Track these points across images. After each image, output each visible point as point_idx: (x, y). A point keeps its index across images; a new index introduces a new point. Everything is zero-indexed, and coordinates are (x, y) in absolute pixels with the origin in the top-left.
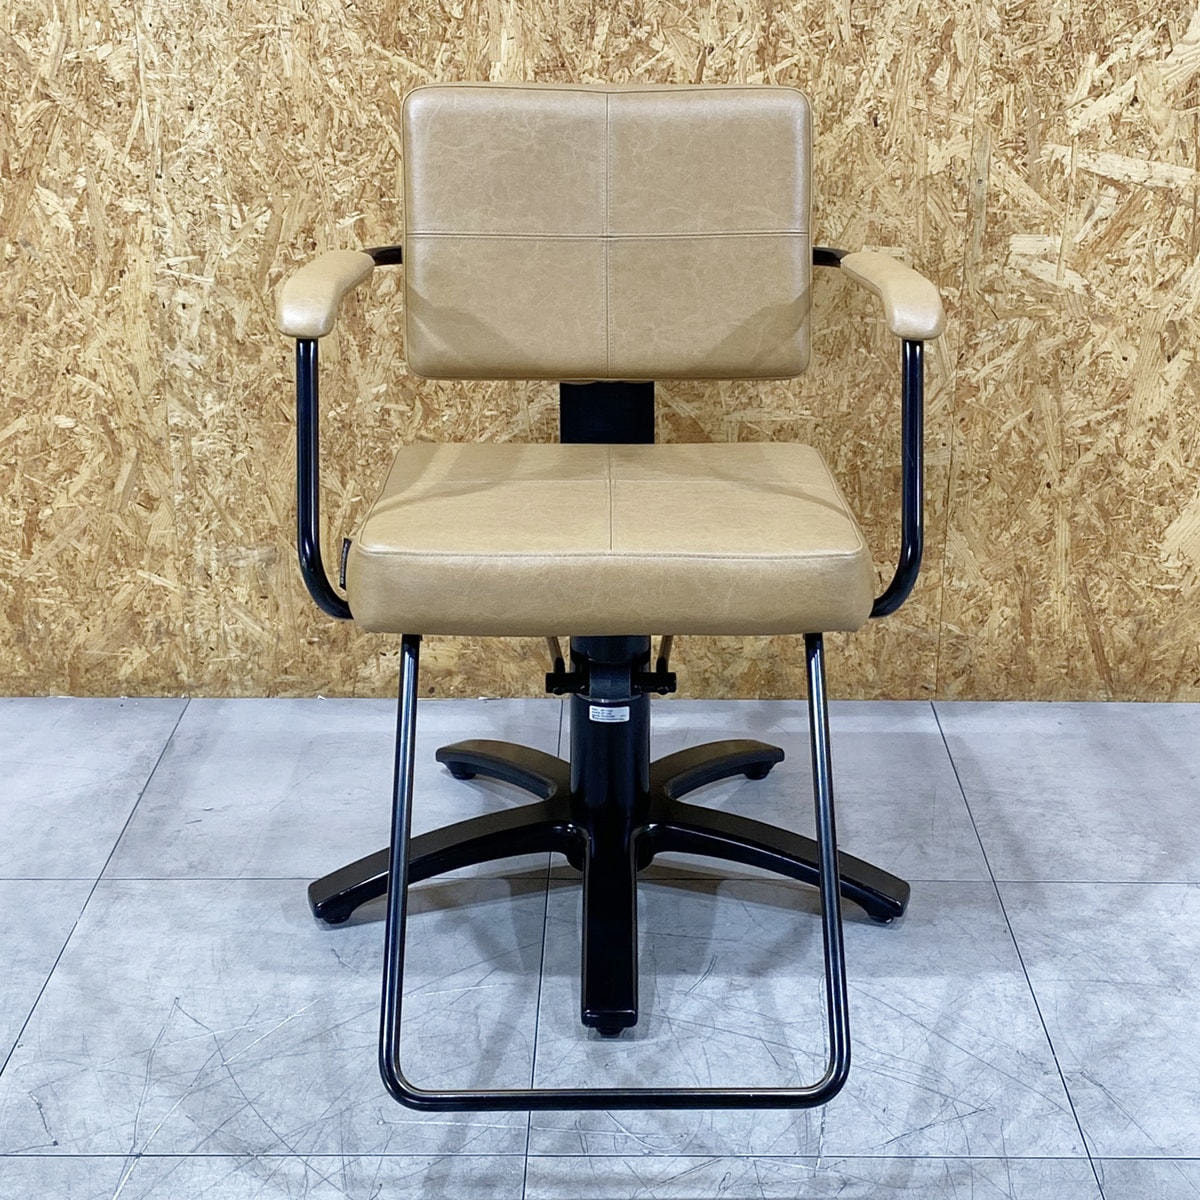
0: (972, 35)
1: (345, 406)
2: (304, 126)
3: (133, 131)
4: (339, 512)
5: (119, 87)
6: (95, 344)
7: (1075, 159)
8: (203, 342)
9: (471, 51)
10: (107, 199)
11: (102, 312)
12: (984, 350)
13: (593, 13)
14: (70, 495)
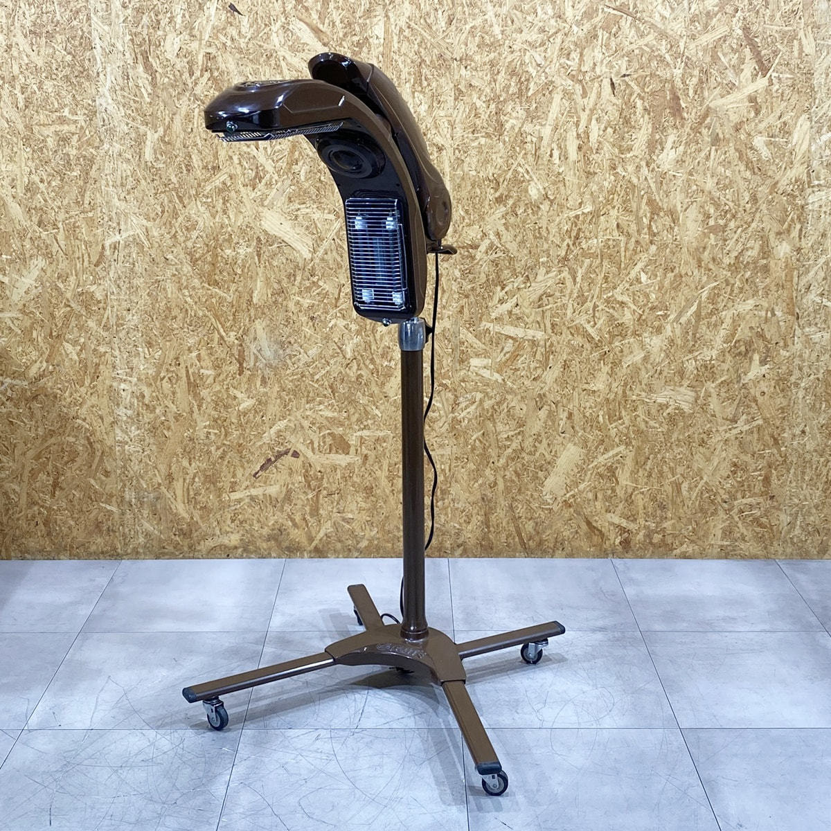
0: (449, 280)
1: (191, 431)
2: (176, 317)
3: (104, 320)
4: (188, 477)
5: (99, 302)
6: (85, 407)
7: (495, 328)
8: (132, 405)
9: (245, 286)
10: (93, 347)
11: (89, 393)
12: (463, 405)
13: (295, 272)
14: (73, 469)
